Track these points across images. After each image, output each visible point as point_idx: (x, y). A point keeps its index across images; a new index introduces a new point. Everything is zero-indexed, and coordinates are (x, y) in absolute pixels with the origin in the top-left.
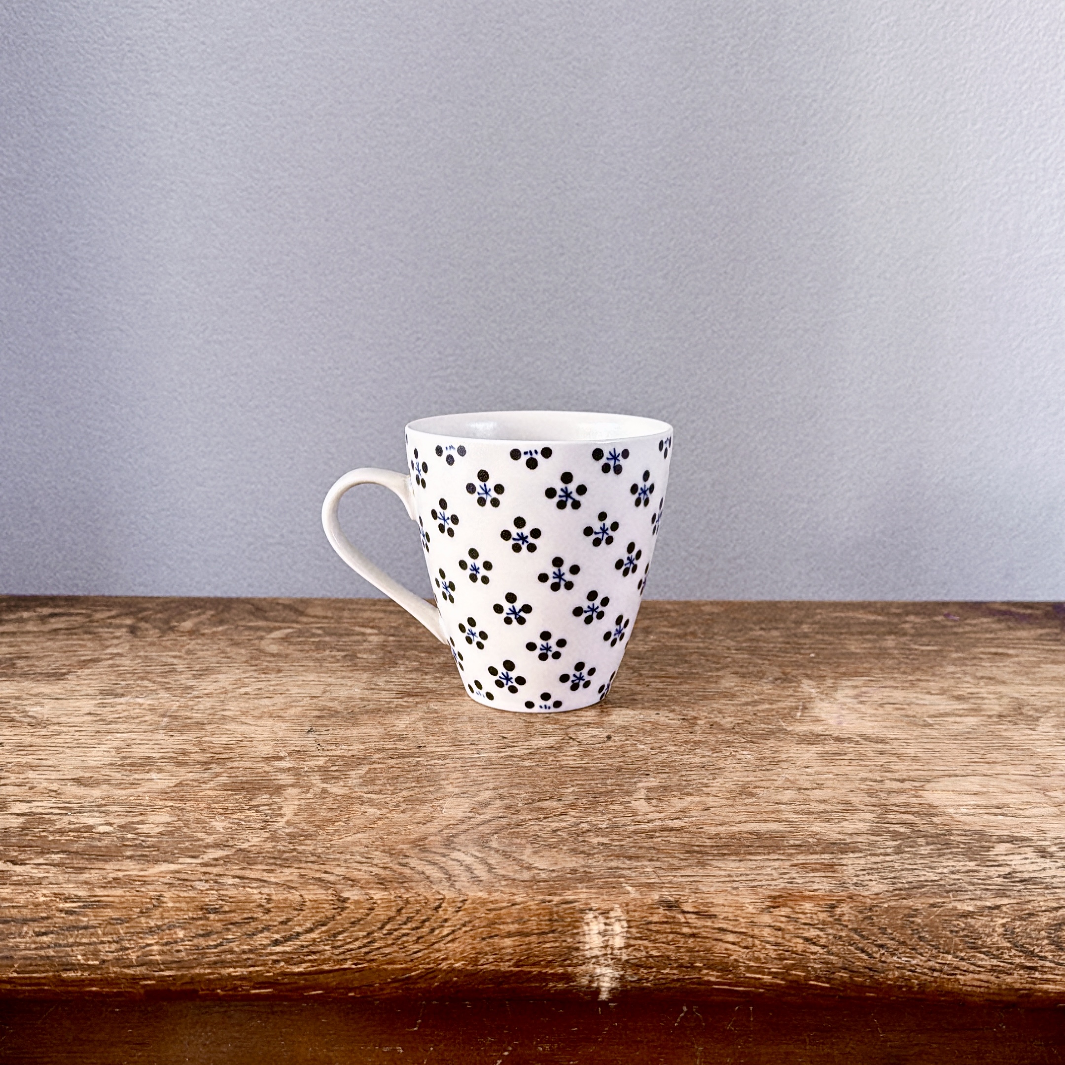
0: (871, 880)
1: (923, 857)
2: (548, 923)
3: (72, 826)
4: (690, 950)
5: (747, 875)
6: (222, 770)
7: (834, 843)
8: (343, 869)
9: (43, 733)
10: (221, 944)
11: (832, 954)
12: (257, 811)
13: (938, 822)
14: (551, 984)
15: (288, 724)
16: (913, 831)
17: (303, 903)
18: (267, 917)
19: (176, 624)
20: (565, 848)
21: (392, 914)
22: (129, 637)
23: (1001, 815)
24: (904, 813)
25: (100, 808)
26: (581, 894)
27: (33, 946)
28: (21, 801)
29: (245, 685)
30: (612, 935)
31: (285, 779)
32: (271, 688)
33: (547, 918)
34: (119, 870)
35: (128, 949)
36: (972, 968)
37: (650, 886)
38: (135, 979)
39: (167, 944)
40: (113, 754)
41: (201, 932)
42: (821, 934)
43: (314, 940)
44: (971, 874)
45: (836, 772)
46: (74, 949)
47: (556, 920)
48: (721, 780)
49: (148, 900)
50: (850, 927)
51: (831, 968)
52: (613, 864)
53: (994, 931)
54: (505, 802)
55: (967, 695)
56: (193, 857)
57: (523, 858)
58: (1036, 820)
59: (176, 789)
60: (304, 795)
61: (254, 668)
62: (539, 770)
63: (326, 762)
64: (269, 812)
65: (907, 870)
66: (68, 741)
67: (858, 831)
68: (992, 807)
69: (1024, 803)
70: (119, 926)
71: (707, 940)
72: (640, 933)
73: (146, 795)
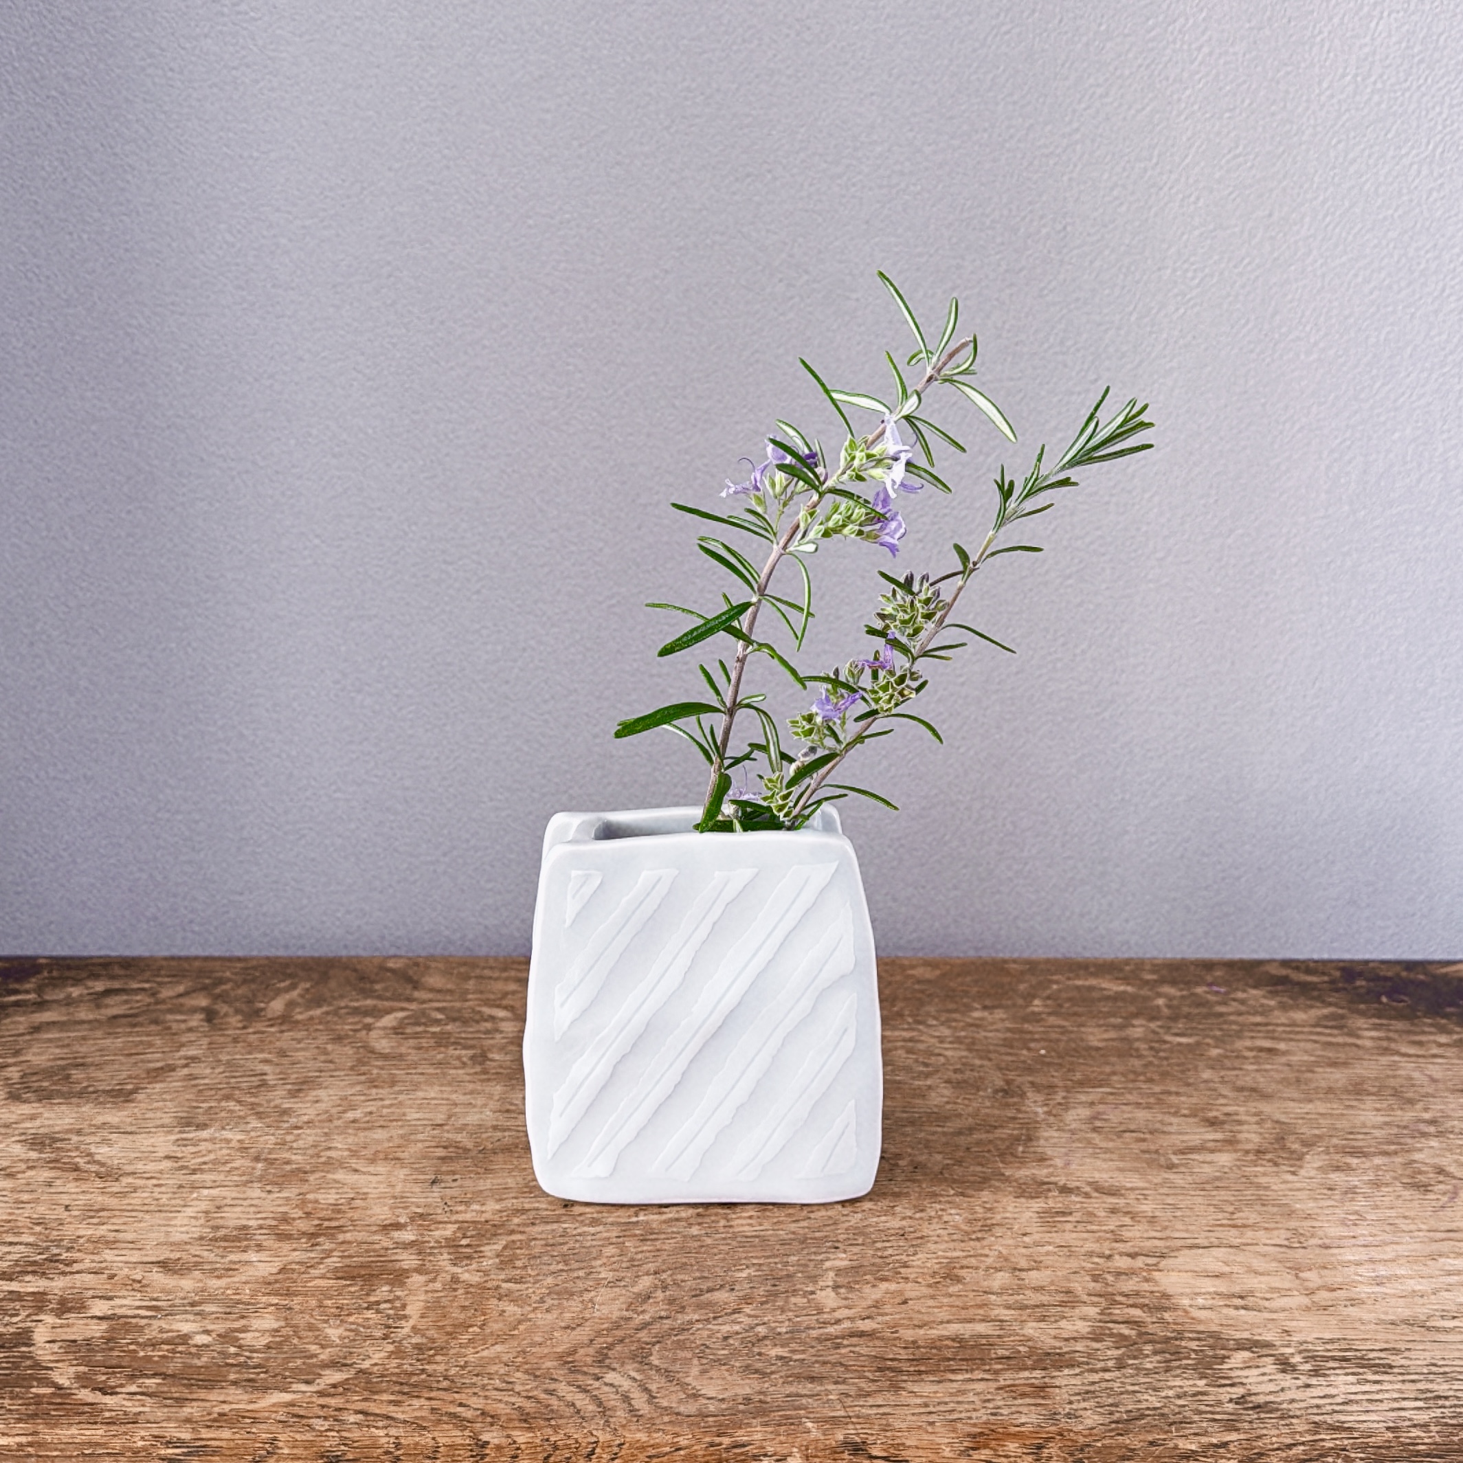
0: (1085, 1409)
1: (1148, 1372)
3: (165, 1336)
5: (946, 1403)
6: (331, 1247)
7: (1047, 1354)
8: (481, 1399)
9: (115, 1190)
12: (378, 1312)
13: (1170, 1320)
15: (406, 1171)
16: (1140, 1334)
17: (436, 1449)
19: (262, 1005)
20: (737, 1364)
22: (206, 1027)
23: (1245, 1308)
24: (1132, 1306)
25: (193, 1306)
26: (755, 1434)
28: (101, 1297)
29: (353, 1108)
31: (408, 1260)
32: (385, 1111)
34: (224, 1402)
37: (835, 1421)
40: (202, 1221)
44: (1200, 1397)
45: (1058, 1241)
48: (922, 1257)
49: (260, 1447)
52: (793, 1389)
54: (668, 1293)
55: (1222, 1118)
56: (308, 1382)
57: (688, 1380)
58: (1282, 1315)
59: (280, 1276)
60: (431, 1285)
61: (363, 1078)
62: (709, 1241)
63: (455, 1232)
64: (391, 1312)
65: (1127, 1392)
66: (146, 1201)
67: (1075, 1335)
68: (1234, 1296)
69: (1273, 1290)
73: (246, 1286)
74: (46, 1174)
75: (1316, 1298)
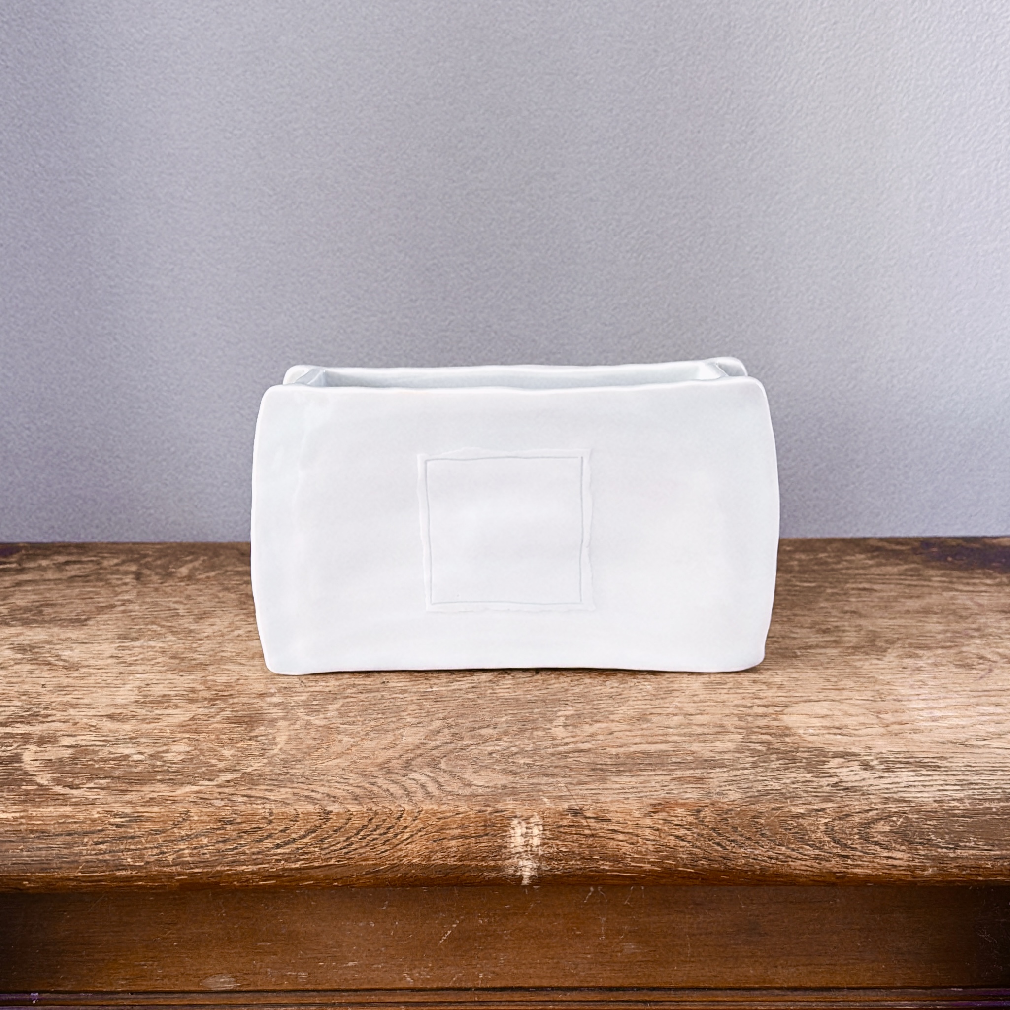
0: (730, 790)
1: (773, 770)
2: (483, 828)
3: (112, 756)
4: (590, 846)
5: (637, 788)
6: (224, 706)
7: (706, 761)
8: (326, 788)
9: (76, 675)
10: (236, 848)
11: (697, 847)
12: (256, 741)
13: (790, 741)
14: (485, 874)
16: (768, 749)
17: (297, 815)
18: (270, 827)
19: (174, 570)
20: (498, 768)
21: (366, 823)
22: (135, 582)
23: (839, 734)
24: (764, 734)
25: (132, 739)
26: (509, 805)
27: (93, 852)
28: (68, 735)
29: (238, 628)
30: (532, 836)
31: (277, 712)
33: (483, 824)
34: (153, 792)
35: (166, 853)
36: (800, 856)
37: (562, 798)
38: (171, 876)
39: (195, 848)
40: (137, 692)
41: (220, 839)
42: (688, 832)
43: (307, 844)
44: (807, 784)
45: (717, 699)
46: (125, 853)
47: (489, 826)
48: (624, 708)
49: (179, 815)
50: (710, 826)
51: (695, 858)
52: (535, 781)
53: (818, 828)
54: (452, 730)
55: (832, 629)
56: (210, 780)
57: (465, 776)
58: (866, 738)
59: (190, 723)
60: (292, 726)
61: (245, 612)
62: (480, 701)
63: (308, 697)
64: (266, 741)
65: (758, 781)
66: (97, 681)
67: (725, 750)
68: (835, 728)
69: (861, 724)
70: (158, 836)
71: (603, 839)
72: (553, 834)
73: (167, 728)
74: (29, 667)
75: (889, 728)
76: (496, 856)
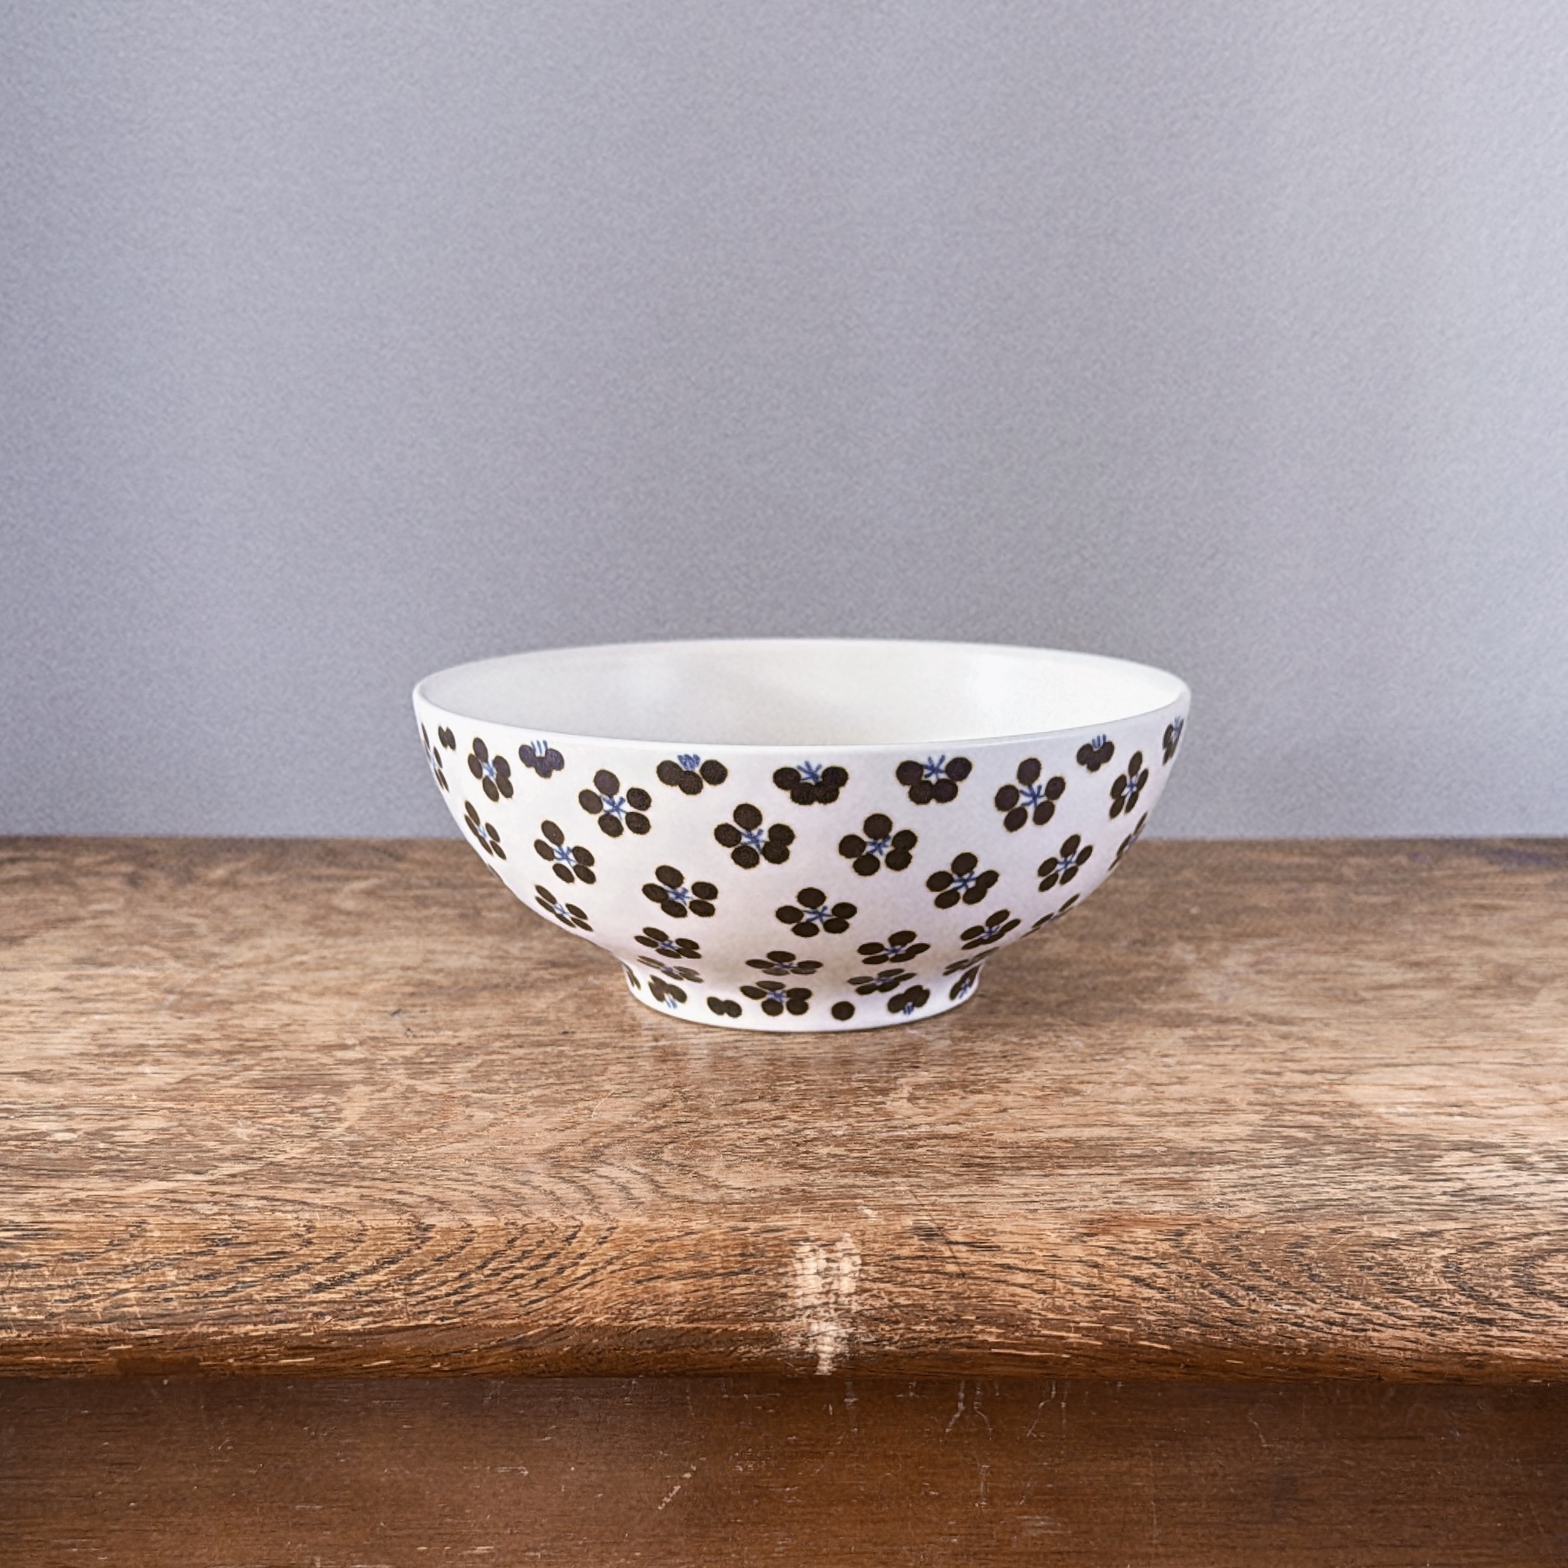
0: (1243, 1199)
1: (1329, 1169)
2: (740, 1259)
3: (14, 1133)
4: (955, 1296)
5: (1053, 1194)
6: (253, 1062)
7: (1192, 1153)
8: (428, 1188)
10: (233, 1290)
11: (1175, 1300)
12: (304, 1115)
13: (1360, 1125)
14: (742, 1349)
15: (363, 1003)
16: (1318, 1137)
17: (362, 1233)
18: (304, 1251)
19: (201, 872)
20: (776, 1161)
21: (502, 1248)
23: (1461, 1115)
24: (1307, 1113)
25: (61, 1109)
26: (795, 1220)
29: (301, 953)
30: (838, 1276)
31: (351, 1073)
32: (342, 956)
33: (738, 1252)
34: (81, 1189)
35: (89, 1297)
36: (1391, 1320)
37: (901, 1210)
38: (100, 1343)
39: (149, 1289)
40: (87, 1040)
41: (202, 1273)
42: (1159, 1271)
43: (378, 1283)
44: (1401, 1190)
45: (1209, 1062)
46: (7, 1297)
47: (752, 1255)
48: (1029, 1074)
49: (122, 1228)
50: (1204, 1261)
51: (1174, 1323)
52: (848, 1181)
53: (1428, 1266)
54: (689, 1103)
56: (198, 1173)
57: (710, 1173)
58: (1513, 1121)
59: (180, 1086)
60: (377, 1094)
61: (318, 930)
63: (416, 1053)
64: (322, 1115)
65: (1302, 1186)
66: (18, 1024)
67: (1232, 1137)
68: (1448, 1105)
69: (1498, 1100)
70: (76, 1264)
71: (984, 1282)
72: (882, 1272)
73: (133, 1093)
75: (1557, 1107)
76: (764, 1312)
